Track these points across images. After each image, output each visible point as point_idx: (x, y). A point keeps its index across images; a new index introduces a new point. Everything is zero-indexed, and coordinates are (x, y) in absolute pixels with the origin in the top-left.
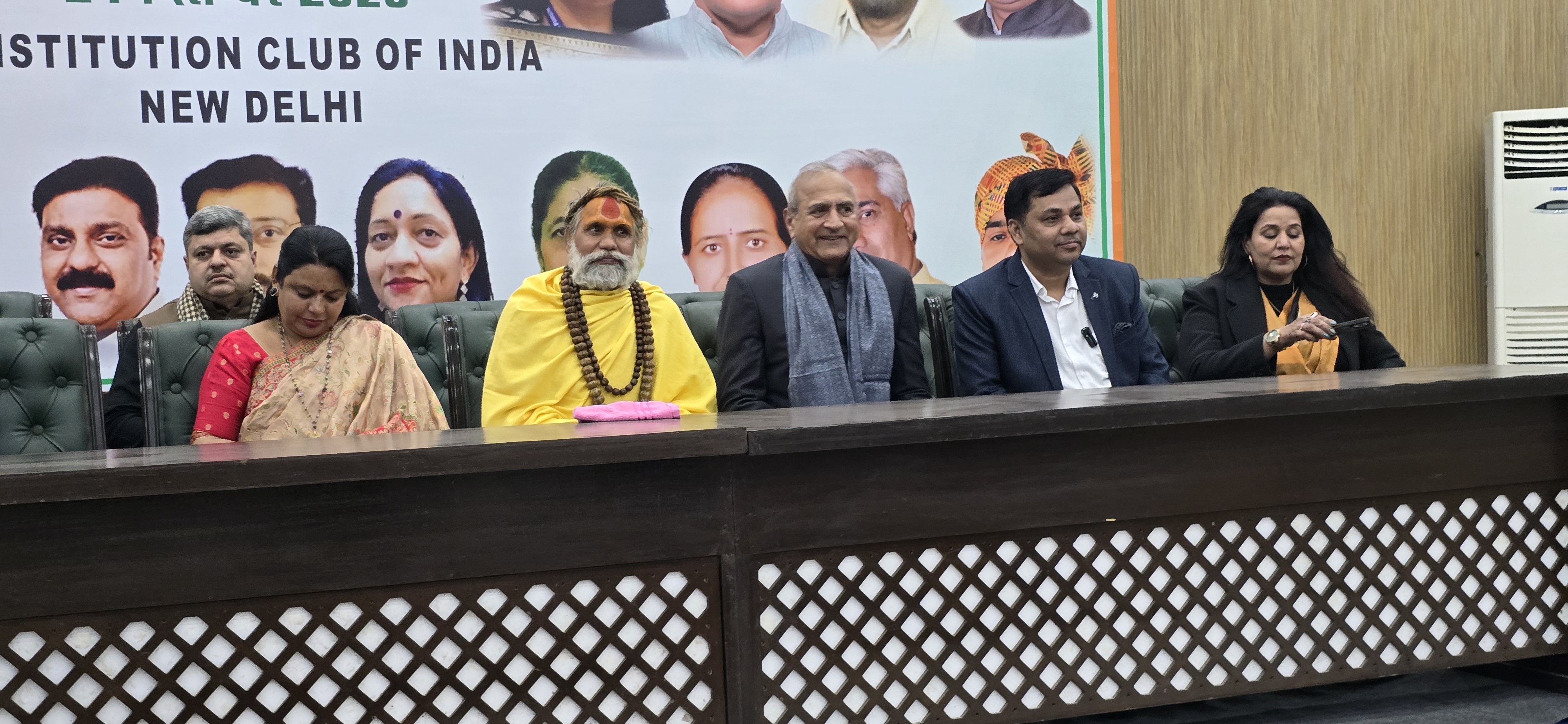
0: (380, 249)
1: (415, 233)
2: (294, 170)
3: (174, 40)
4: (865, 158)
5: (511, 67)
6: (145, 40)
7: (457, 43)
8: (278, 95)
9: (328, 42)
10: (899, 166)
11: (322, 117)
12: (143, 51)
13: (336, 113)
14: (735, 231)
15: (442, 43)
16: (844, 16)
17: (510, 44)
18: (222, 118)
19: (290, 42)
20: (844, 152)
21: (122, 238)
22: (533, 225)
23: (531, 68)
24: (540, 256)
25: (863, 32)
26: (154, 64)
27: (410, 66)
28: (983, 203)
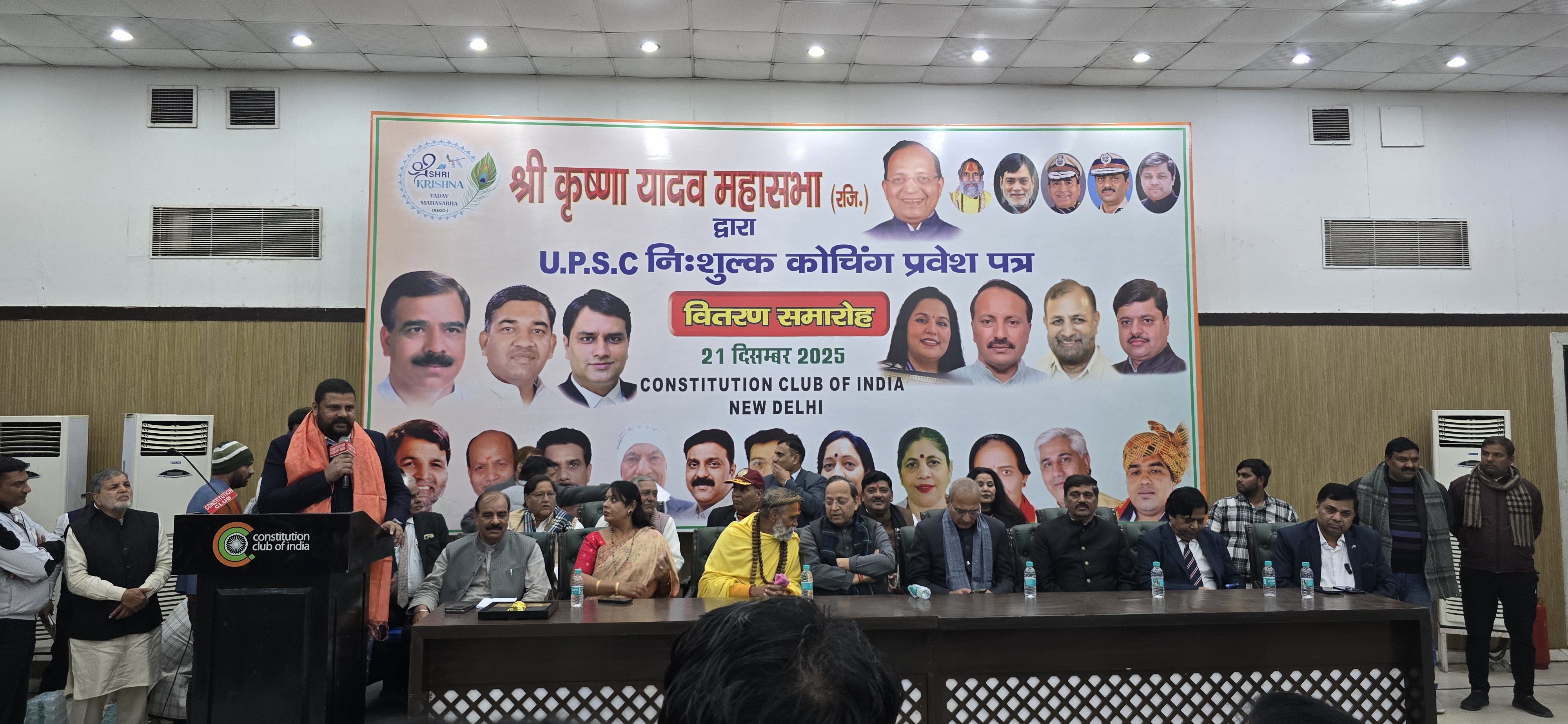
0: (828, 471)
1: (844, 464)
2: (793, 435)
3: (745, 379)
4: (1064, 432)
5: (890, 389)
6: (733, 379)
7: (866, 379)
8: (787, 402)
9: (809, 379)
10: (1082, 436)
11: (805, 412)
12: (732, 384)
13: (811, 410)
14: (996, 466)
15: (859, 379)
16: (1053, 364)
17: (890, 379)
18: (763, 412)
19: (793, 379)
20: (1054, 429)
21: (719, 464)
22: (898, 461)
23: (899, 389)
24: (901, 476)
25: (1063, 372)
26: (736, 390)
27: (844, 389)
28: (1128, 456)
